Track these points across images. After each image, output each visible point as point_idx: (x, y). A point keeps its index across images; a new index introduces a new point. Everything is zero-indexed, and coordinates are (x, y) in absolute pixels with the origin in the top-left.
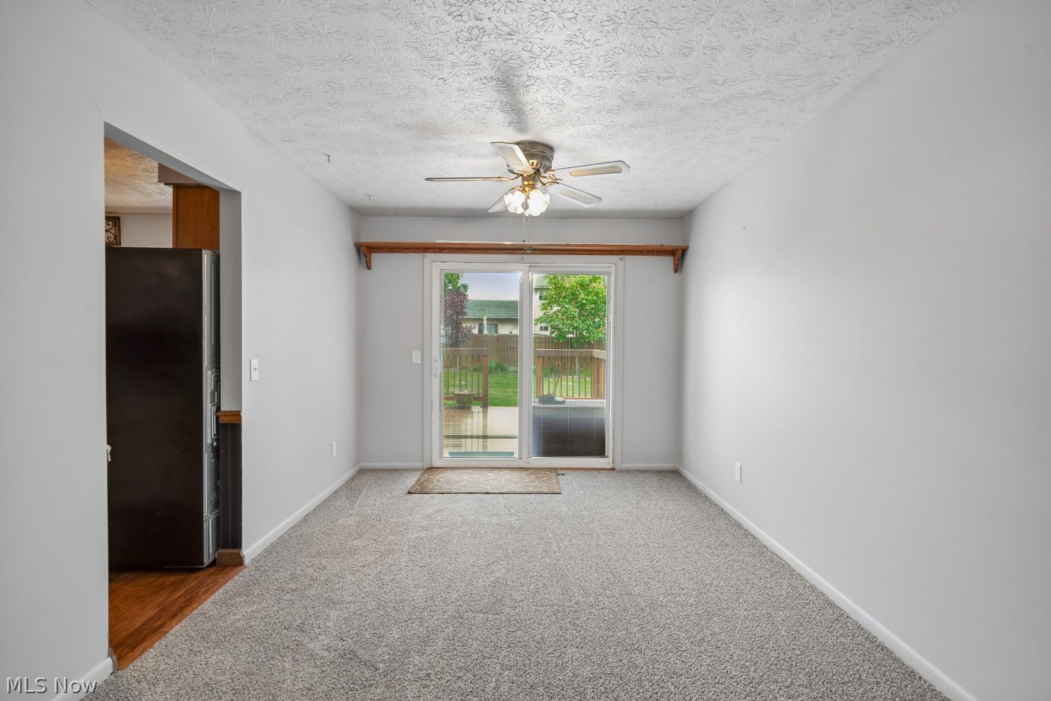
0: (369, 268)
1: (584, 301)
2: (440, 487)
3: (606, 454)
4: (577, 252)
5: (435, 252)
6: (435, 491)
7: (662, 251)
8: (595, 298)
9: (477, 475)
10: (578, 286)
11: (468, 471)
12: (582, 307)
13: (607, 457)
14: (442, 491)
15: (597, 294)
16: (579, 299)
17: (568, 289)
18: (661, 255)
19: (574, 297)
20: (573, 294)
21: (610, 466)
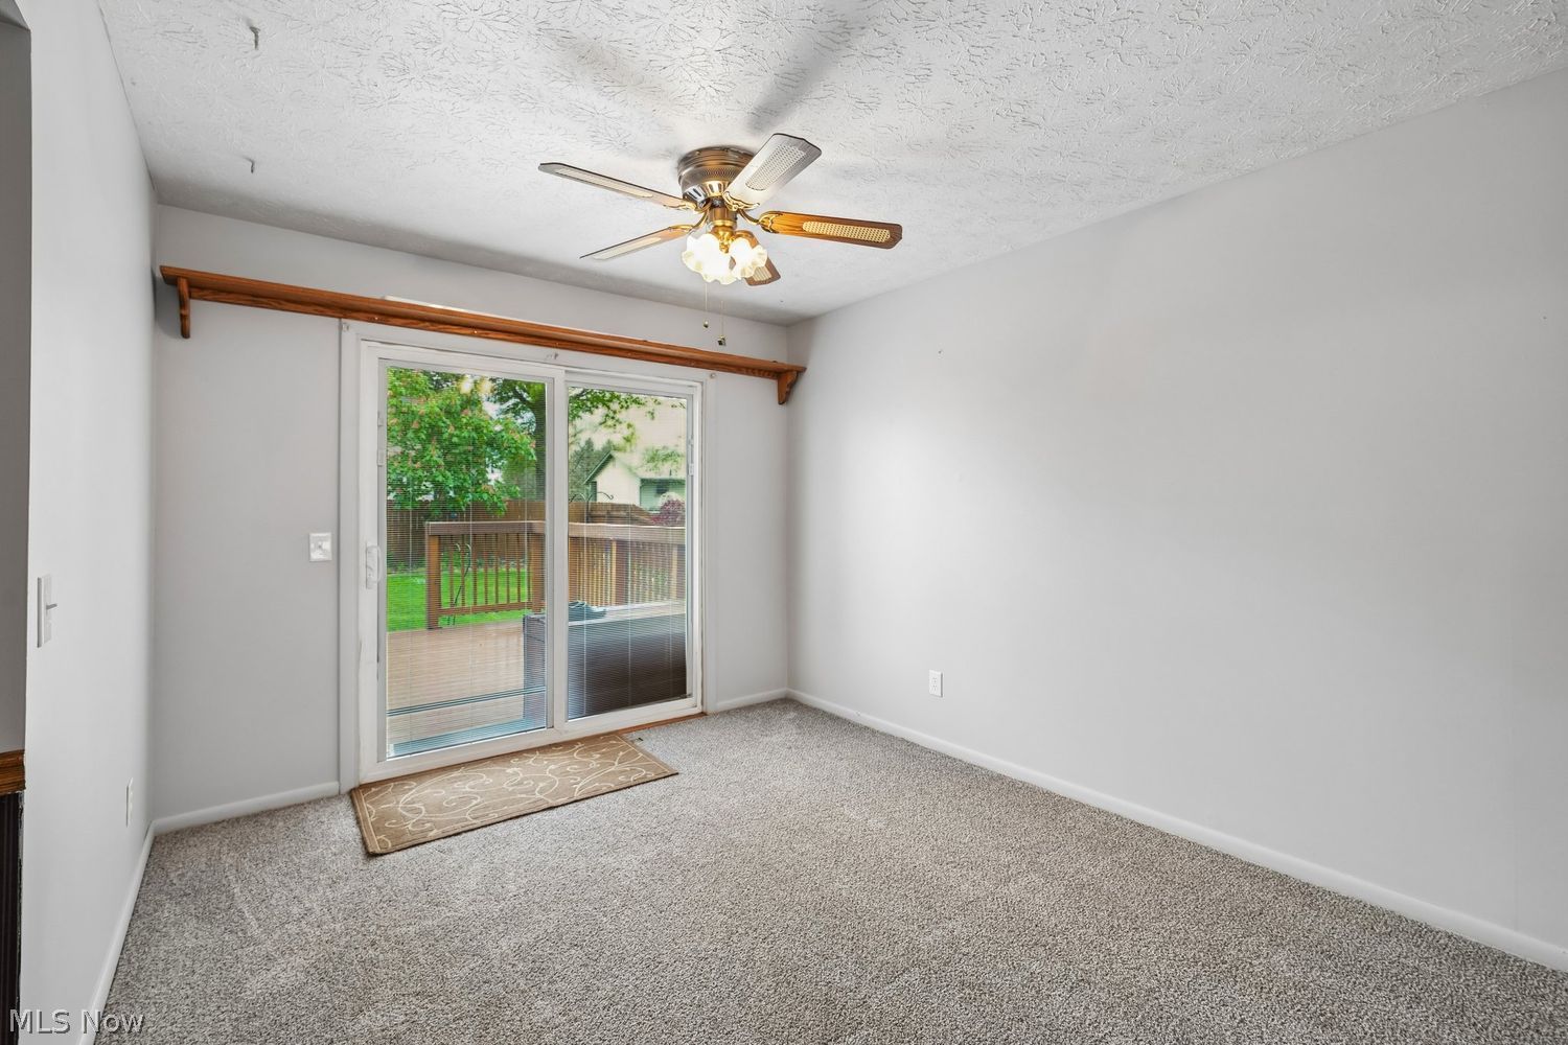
0: (185, 333)
1: (455, 440)
2: (436, 825)
3: (688, 692)
4: (648, 357)
5: (372, 320)
6: (432, 834)
7: (765, 371)
8: (474, 435)
9: (485, 778)
10: (442, 414)
11: (456, 774)
12: (448, 448)
13: (690, 695)
14: (450, 829)
15: (477, 429)
16: (446, 436)
17: (421, 417)
18: (763, 376)
19: (434, 432)
20: (432, 427)
21: (697, 710)
